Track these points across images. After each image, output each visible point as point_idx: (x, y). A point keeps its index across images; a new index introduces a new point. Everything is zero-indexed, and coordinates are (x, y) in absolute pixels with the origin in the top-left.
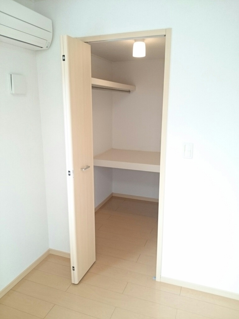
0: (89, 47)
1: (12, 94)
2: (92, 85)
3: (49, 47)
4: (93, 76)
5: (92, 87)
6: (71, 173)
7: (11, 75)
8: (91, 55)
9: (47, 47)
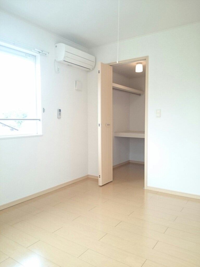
0: (112, 67)
1: (76, 90)
2: (113, 87)
3: (93, 69)
4: (113, 82)
5: (113, 88)
6: (100, 125)
7: (76, 81)
8: (113, 73)
9: (92, 69)
